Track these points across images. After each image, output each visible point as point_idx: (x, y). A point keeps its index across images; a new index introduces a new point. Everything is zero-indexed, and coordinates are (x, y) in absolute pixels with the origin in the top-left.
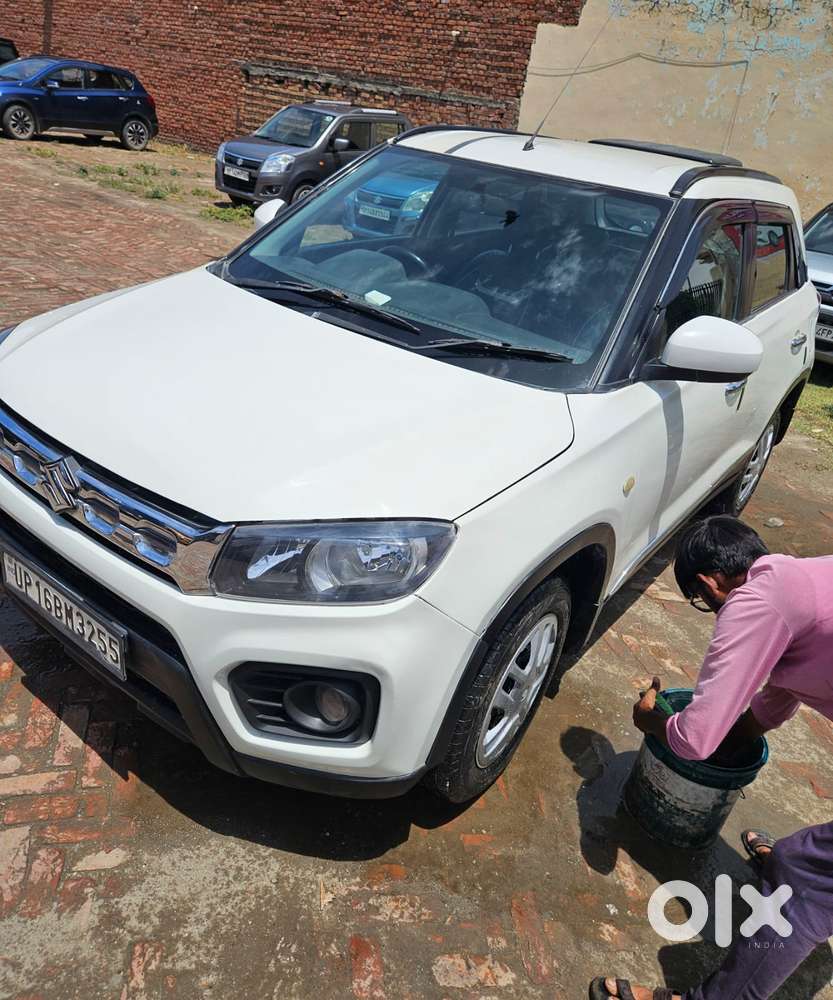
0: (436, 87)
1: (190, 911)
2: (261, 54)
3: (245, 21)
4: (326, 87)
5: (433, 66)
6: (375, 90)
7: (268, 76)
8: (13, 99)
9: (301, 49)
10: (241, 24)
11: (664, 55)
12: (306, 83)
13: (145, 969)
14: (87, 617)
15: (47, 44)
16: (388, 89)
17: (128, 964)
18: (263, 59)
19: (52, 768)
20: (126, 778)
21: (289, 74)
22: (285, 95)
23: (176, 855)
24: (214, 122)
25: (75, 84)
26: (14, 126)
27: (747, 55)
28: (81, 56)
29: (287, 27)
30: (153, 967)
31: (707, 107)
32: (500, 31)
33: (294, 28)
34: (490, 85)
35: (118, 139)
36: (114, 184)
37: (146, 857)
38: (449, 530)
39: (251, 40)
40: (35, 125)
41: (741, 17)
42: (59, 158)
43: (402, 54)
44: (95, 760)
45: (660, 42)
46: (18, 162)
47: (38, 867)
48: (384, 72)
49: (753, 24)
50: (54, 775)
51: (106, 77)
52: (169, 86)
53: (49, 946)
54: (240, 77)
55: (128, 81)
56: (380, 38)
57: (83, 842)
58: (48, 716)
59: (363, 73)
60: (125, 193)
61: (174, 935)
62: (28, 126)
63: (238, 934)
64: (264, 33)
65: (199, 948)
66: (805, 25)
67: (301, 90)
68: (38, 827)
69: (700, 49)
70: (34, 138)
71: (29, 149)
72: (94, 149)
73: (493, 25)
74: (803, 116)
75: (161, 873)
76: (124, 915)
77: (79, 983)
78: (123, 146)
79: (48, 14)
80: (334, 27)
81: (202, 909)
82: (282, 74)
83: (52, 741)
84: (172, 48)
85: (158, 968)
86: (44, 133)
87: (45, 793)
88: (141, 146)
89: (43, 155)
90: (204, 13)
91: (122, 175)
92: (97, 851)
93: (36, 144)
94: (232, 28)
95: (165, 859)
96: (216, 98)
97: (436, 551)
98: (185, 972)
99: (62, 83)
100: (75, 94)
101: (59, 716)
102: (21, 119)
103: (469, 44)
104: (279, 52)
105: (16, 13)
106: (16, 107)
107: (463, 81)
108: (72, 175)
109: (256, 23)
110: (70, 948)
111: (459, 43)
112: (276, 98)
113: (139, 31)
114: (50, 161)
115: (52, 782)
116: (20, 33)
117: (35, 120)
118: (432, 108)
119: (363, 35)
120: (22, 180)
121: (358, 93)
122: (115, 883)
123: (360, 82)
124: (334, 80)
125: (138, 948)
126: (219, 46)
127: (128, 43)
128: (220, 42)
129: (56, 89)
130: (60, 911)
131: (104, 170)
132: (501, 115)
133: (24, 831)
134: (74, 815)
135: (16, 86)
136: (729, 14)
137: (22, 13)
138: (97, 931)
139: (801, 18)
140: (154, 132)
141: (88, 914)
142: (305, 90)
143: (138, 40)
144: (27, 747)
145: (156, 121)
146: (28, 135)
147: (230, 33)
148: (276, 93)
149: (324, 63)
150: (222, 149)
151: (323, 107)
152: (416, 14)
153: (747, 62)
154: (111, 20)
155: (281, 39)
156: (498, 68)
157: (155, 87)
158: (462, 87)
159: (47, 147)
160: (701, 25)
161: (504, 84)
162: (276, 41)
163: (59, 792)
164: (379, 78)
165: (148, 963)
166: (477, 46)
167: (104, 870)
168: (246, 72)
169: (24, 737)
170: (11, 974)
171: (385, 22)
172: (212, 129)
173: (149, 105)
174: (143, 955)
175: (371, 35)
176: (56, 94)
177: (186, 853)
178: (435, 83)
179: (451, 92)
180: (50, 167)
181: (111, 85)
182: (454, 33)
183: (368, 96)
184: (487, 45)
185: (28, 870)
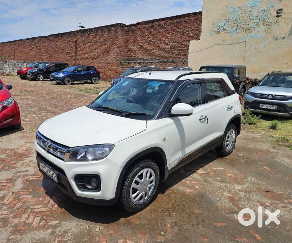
0: (166, 59)
1: (69, 231)
2: (124, 58)
3: (120, 51)
4: (140, 63)
5: (165, 54)
6: (151, 62)
7: (126, 62)
8: (67, 76)
9: (133, 55)
10: (119, 52)
11: (223, 43)
12: (135, 63)
13: (58, 240)
14: (52, 171)
15: (75, 63)
16: (155, 61)
17: (55, 239)
18: (125, 59)
19: (48, 207)
20: (62, 209)
21: (131, 61)
22: (130, 66)
23: (69, 222)
24: (114, 74)
25: (81, 71)
26: (67, 82)
27: (245, 40)
28: (83, 64)
29: (129, 51)
30: (60, 239)
31: (237, 54)
32: (181, 44)
33: (131, 51)
34: (180, 56)
35: (91, 82)
36: (88, 92)
37: (63, 222)
38: (113, 146)
39: (122, 55)
40: (72, 81)
41: (242, 31)
42: (76, 88)
43: (157, 53)
44: (56, 206)
45: (221, 40)
46: (67, 90)
47: (41, 223)
48: (153, 57)
49: (245, 32)
50: (48, 208)
51: (88, 68)
52: (103, 68)
53: (40, 236)
54: (119, 64)
55: (93, 68)
56: (152, 50)
57: (51, 219)
58: (49, 198)
59: (148, 58)
60: (90, 94)
61: (65, 235)
62: (70, 82)
63: (78, 235)
64: (125, 53)
65: (69, 237)
66: (259, 30)
67: (134, 64)
68: (42, 217)
69: (232, 41)
70: (71, 84)
71: (70, 87)
72: (85, 85)
73: (179, 43)
74: (264, 52)
75: (65, 225)
76: (56, 231)
77: (45, 241)
78: (92, 83)
79: (76, 56)
80: (141, 49)
81: (72, 230)
82: (129, 61)
83: (49, 202)
84: (103, 59)
85: (60, 240)
86: (74, 83)
87: (45, 211)
88: (96, 83)
89: (73, 88)
90: (111, 51)
91: (90, 90)
92: (53, 221)
93: (71, 86)
94: (117, 53)
95: (66, 223)
96: (114, 69)
97: (111, 150)
98: (66, 241)
99: (78, 71)
100: (81, 73)
101: (51, 198)
102: (68, 80)
103: (173, 48)
104: (128, 57)
105: (69, 57)
106: (67, 78)
107: (173, 57)
108: (78, 91)
109: (122, 51)
110: (44, 236)
111: (171, 48)
112: (128, 67)
113: (96, 57)
114: (74, 89)
115: (47, 209)
116: (69, 61)
117: (71, 80)
118: (166, 64)
119: (147, 50)
120: (67, 94)
121: (147, 63)
122: (56, 226)
123: (147, 60)
124: (142, 61)
125: (57, 237)
126: (114, 58)
127: (94, 60)
128: (114, 57)
129: (76, 73)
130: (44, 230)
131: (86, 89)
132: (183, 63)
133: (40, 217)
134: (50, 215)
135: (67, 73)
136: (238, 31)
137: (70, 57)
138: (50, 234)
139: (258, 29)
140: (99, 79)
141: (49, 231)
142: (135, 64)
143: (96, 59)
144: (43, 203)
145: (100, 76)
146: (70, 84)
147: (117, 54)
148: (128, 66)
149: (139, 58)
150: (112, 81)
151: (137, 68)
152: (160, 43)
153: (245, 41)
154: (90, 55)
155: (128, 54)
156: (181, 52)
157: (100, 69)
158: (173, 58)
159: (74, 86)
160: (232, 35)
161: (183, 56)
162: (127, 55)
163: (48, 211)
164: (152, 59)
165: (59, 239)
166: (175, 48)
167: (54, 224)
168: (121, 62)
169: (43, 202)
170: (33, 240)
171: (153, 46)
172: (114, 76)
173: (98, 73)
174: (58, 238)
175: (149, 50)
176: (76, 74)
177: (71, 222)
178: (166, 58)
179: (170, 59)
180: (74, 90)
181: (89, 70)
182: (169, 46)
183: (150, 63)
184: (178, 48)
185: (39, 224)
